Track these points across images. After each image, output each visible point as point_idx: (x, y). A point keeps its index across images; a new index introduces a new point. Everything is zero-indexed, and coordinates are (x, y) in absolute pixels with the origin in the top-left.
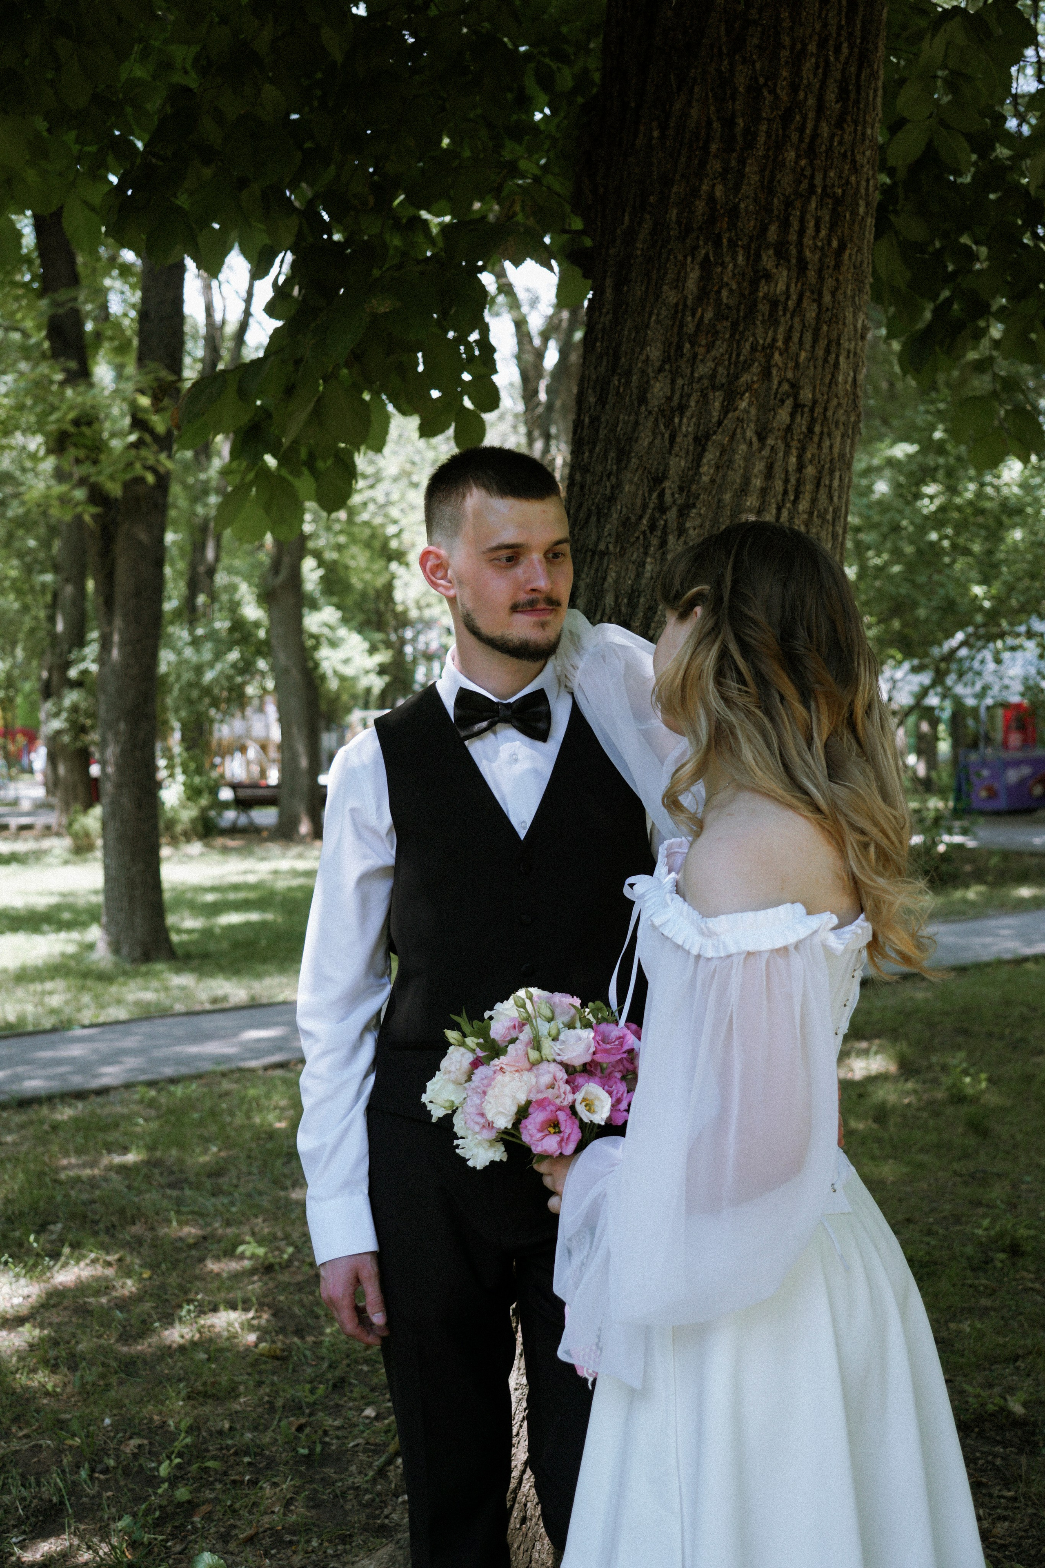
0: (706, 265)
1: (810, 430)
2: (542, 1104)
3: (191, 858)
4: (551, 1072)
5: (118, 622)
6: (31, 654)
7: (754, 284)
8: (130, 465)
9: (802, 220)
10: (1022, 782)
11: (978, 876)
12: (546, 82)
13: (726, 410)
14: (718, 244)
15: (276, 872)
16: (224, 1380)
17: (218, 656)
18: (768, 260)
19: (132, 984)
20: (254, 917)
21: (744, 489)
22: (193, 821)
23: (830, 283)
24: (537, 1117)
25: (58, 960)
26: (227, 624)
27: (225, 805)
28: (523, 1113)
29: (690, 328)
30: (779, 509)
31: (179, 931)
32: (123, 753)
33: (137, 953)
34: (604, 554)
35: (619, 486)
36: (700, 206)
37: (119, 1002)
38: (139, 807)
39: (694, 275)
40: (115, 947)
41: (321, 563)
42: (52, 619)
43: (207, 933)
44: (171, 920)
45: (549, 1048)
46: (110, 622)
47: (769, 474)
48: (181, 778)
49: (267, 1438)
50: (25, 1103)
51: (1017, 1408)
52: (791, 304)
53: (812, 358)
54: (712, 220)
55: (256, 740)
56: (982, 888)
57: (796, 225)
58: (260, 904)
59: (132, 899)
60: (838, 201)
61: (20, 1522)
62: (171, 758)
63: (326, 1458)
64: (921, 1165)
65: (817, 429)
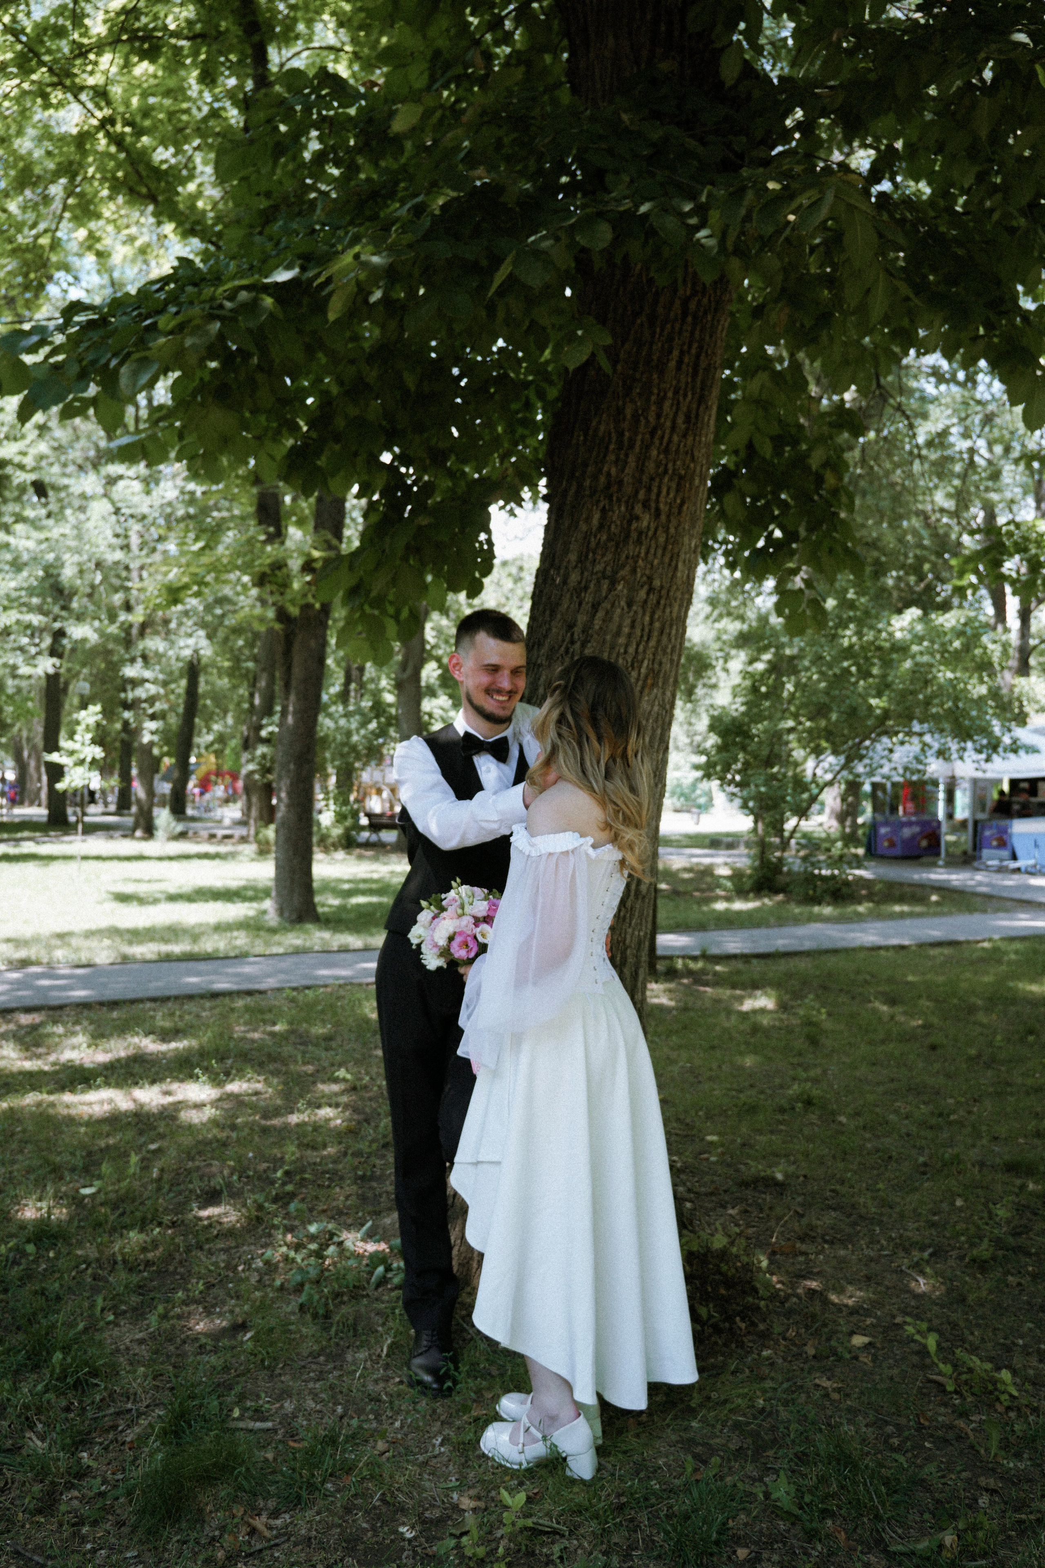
0: (604, 511)
1: (658, 603)
2: (461, 933)
3: (337, 861)
4: (467, 921)
5: (292, 698)
6: (238, 721)
7: (630, 523)
8: (305, 595)
9: (659, 487)
10: (913, 837)
11: (870, 898)
12: (541, 395)
13: (610, 590)
14: (611, 500)
15: (392, 872)
16: (320, 1139)
17: (364, 724)
18: (638, 509)
19: (290, 935)
20: (374, 899)
21: (618, 634)
22: (340, 837)
23: (674, 522)
24: (458, 940)
25: (242, 918)
26: (370, 704)
27: (363, 828)
28: (451, 939)
29: (593, 544)
30: (638, 645)
31: (323, 905)
32: (292, 784)
33: (294, 917)
34: (540, 666)
35: (549, 630)
36: (602, 479)
37: (279, 944)
38: (300, 819)
39: (597, 516)
40: (281, 911)
41: (441, 666)
42: (252, 695)
43: (342, 908)
44: (317, 899)
45: (468, 909)
46: (287, 699)
47: (633, 626)
48: (332, 807)
49: (340, 1166)
50: (215, 995)
51: (779, 1176)
52: (650, 533)
53: (662, 563)
54: (608, 486)
55: (388, 785)
56: (871, 905)
57: (655, 490)
58: (379, 892)
59: (292, 881)
60: (681, 478)
61: (198, 1197)
62: (327, 793)
63: (372, 1178)
64: (770, 1059)
65: (662, 602)
